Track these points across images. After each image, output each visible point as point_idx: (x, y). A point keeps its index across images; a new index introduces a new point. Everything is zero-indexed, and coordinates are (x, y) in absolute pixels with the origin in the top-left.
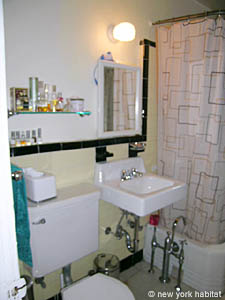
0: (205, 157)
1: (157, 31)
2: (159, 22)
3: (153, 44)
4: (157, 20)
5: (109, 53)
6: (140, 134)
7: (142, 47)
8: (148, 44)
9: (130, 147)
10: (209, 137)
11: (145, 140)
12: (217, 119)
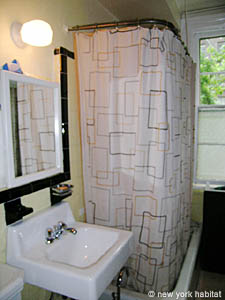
0: (148, 193)
1: (75, 38)
2: (77, 28)
3: (72, 55)
4: (75, 25)
5: (15, 62)
6: (62, 171)
7: (59, 56)
8: (65, 54)
9: (52, 191)
10: (151, 169)
11: (69, 178)
12: (161, 147)
